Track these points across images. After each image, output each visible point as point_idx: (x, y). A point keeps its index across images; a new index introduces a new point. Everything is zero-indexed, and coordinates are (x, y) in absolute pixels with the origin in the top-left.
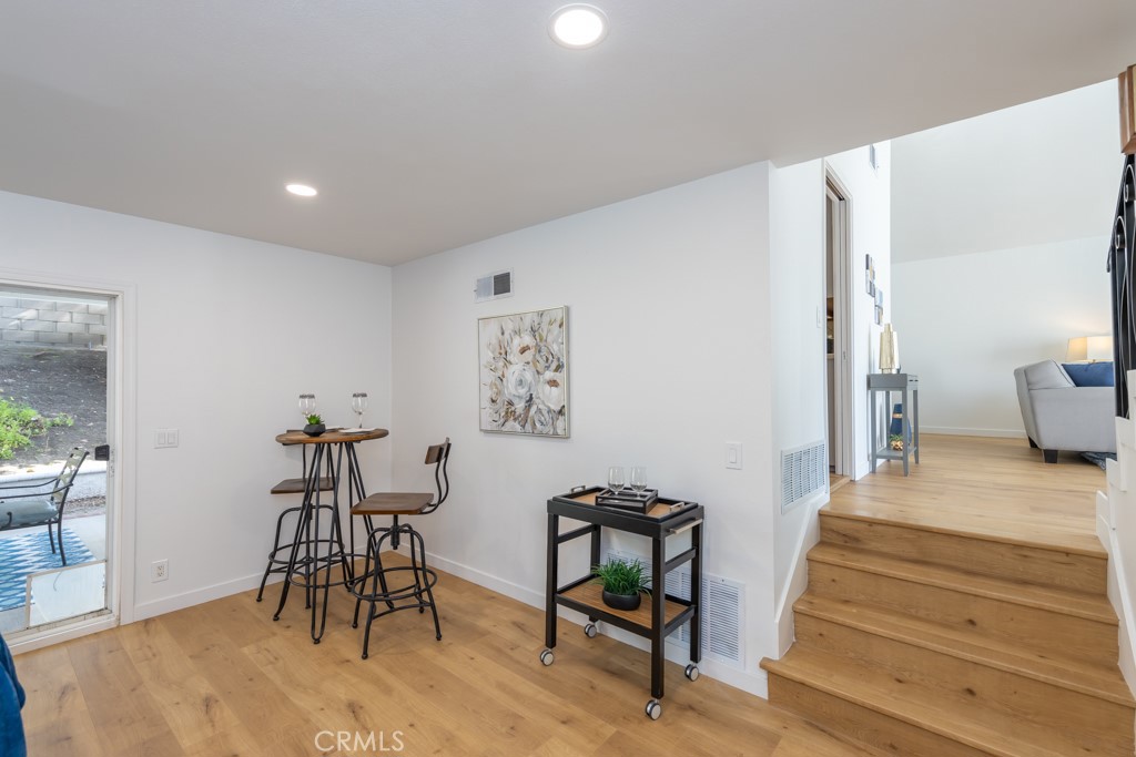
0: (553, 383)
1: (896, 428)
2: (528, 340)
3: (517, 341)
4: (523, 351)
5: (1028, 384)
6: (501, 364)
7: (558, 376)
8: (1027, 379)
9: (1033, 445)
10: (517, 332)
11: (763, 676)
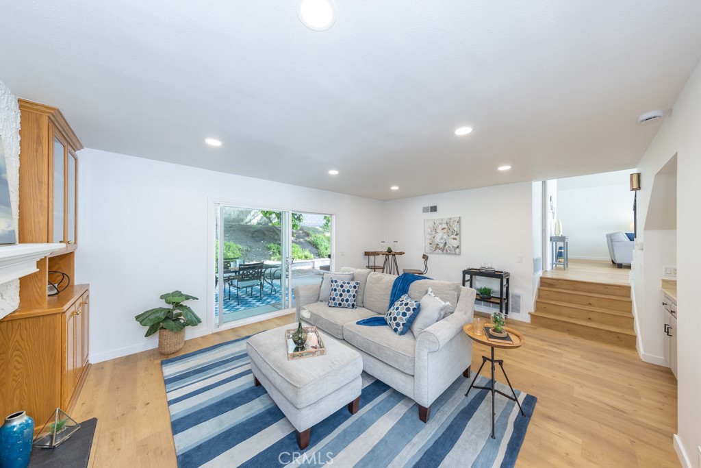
0: (455, 239)
1: (560, 255)
2: (445, 226)
3: (440, 226)
4: (443, 229)
5: (611, 240)
6: (434, 233)
7: (457, 237)
8: (611, 238)
9: (613, 262)
10: (441, 224)
11: (529, 316)
